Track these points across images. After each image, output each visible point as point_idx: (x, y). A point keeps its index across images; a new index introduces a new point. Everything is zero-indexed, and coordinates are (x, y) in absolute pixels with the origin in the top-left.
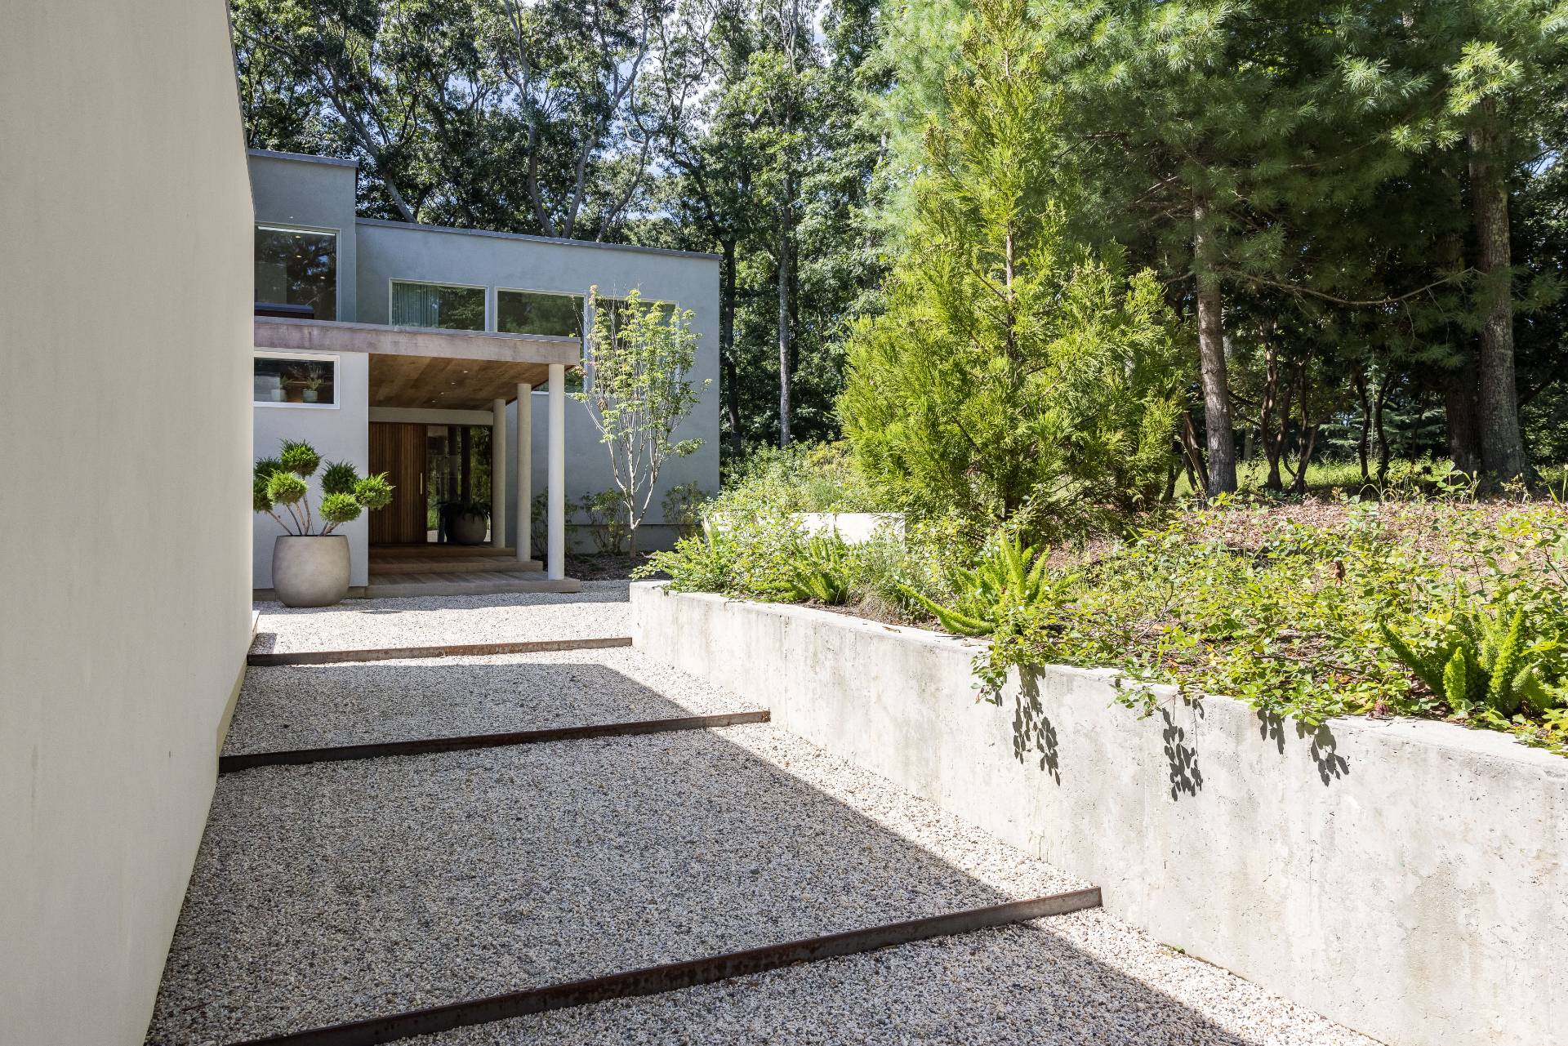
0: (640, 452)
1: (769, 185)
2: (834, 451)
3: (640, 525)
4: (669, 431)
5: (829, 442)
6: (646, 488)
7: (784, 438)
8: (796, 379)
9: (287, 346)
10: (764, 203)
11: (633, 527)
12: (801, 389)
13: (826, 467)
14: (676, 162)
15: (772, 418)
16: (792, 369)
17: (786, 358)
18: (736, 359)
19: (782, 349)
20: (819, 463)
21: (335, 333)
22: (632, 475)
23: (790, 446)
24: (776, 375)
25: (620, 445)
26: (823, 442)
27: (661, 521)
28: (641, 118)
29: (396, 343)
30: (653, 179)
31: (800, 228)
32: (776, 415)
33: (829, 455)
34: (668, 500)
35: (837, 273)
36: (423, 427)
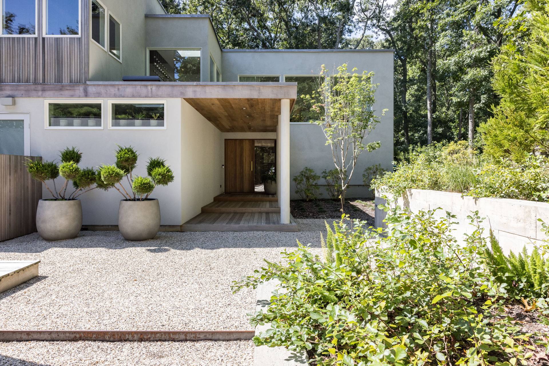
0: (347, 149)
1: (421, 28)
2: (460, 146)
3: (348, 187)
4: (362, 138)
5: (456, 142)
6: (350, 168)
7: (429, 142)
8: (434, 116)
9: (140, 96)
10: (419, 36)
11: (343, 188)
12: (437, 121)
13: (455, 156)
14: (380, 29)
15: (423, 134)
16: (433, 111)
17: (430, 106)
18: (407, 109)
19: (428, 102)
20: (451, 153)
21: (164, 88)
22: (343, 161)
23: (432, 144)
24: (426, 116)
25: (336, 146)
26: (452, 142)
27: (363, 183)
28: (366, 13)
29: (195, 92)
30: (373, 43)
31: (438, 44)
32: (426, 132)
33: (457, 148)
34: (365, 173)
35: (457, 63)
36: (253, 141)
